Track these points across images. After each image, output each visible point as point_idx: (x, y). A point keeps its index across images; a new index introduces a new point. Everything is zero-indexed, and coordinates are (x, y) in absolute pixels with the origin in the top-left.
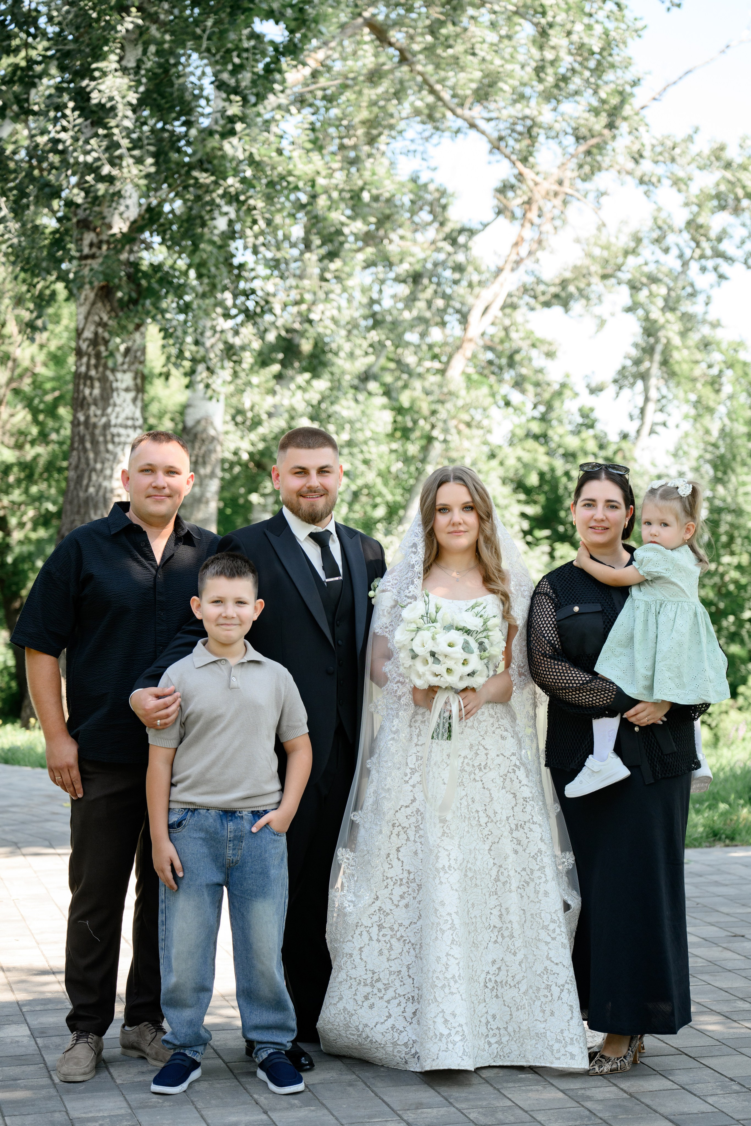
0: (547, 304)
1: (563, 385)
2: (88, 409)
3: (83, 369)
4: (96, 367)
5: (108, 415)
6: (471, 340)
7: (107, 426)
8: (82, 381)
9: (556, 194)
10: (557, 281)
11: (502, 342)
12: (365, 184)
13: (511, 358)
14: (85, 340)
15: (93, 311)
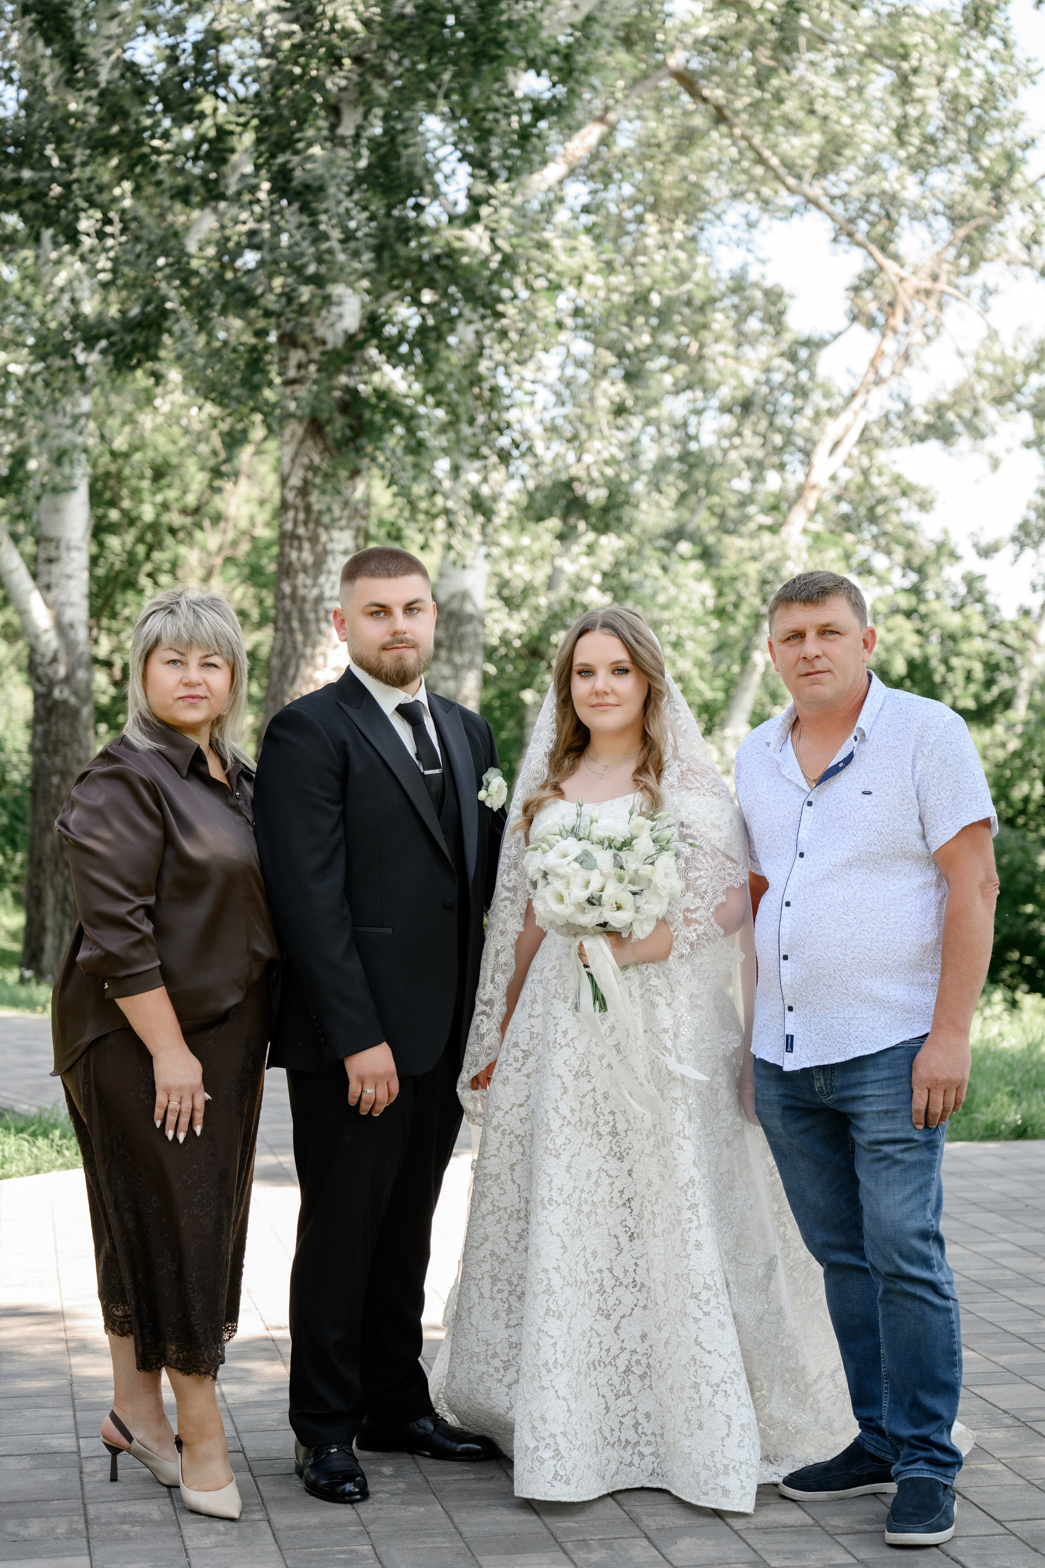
0: (921, 439)
1: (941, 547)
2: (295, 577)
3: (289, 526)
4: (306, 523)
5: (321, 586)
6: (814, 487)
7: (319, 599)
8: (288, 541)
9: (928, 293)
10: (932, 407)
11: (860, 489)
12: (654, 282)
13: (871, 509)
14: (291, 489)
15: (302, 451)
